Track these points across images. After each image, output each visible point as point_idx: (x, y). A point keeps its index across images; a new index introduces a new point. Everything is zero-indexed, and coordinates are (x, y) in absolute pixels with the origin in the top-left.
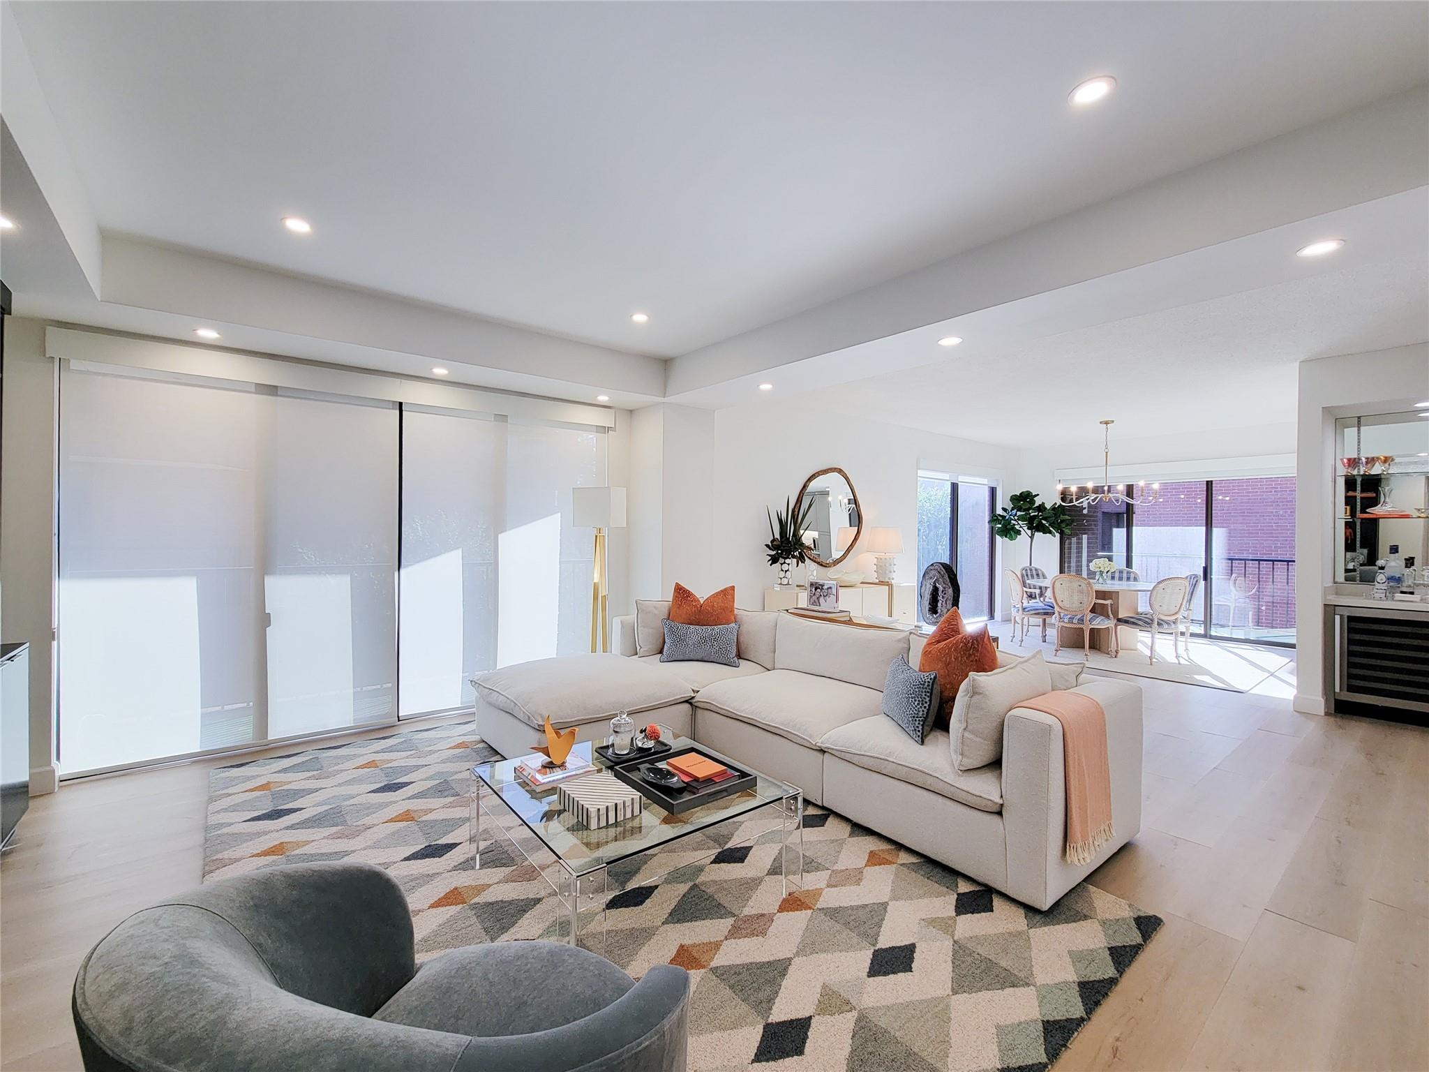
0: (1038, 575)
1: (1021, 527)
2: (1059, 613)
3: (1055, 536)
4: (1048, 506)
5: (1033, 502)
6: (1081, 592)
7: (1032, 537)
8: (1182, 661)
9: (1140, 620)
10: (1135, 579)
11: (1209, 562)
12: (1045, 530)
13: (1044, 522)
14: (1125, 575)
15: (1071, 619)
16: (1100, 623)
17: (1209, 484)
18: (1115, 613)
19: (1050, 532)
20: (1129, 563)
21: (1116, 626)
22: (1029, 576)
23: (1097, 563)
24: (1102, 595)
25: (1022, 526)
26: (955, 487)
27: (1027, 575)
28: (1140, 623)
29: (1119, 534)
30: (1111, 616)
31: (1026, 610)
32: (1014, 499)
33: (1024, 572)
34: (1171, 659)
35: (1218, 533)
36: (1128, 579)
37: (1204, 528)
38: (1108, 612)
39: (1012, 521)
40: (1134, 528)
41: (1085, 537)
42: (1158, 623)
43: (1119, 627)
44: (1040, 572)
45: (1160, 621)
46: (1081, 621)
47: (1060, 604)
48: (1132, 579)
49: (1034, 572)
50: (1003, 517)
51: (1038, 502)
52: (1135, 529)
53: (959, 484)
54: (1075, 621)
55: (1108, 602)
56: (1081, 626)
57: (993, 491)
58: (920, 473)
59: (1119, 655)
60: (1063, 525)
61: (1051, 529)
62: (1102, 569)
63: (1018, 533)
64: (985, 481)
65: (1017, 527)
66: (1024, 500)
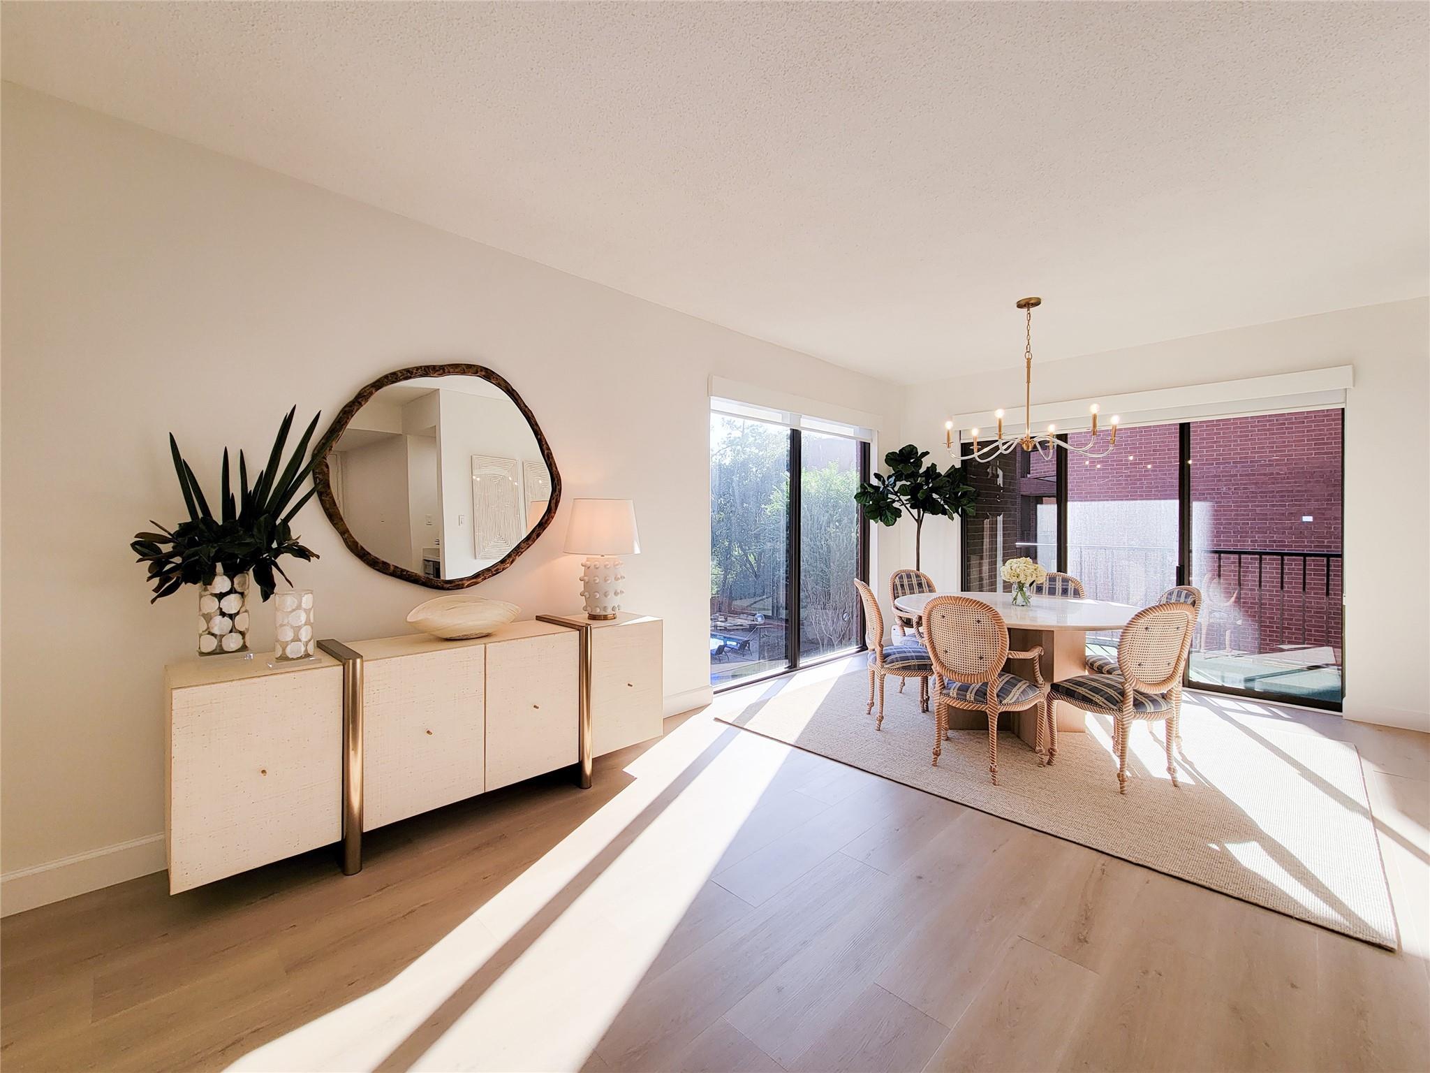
0: (920, 585)
1: (903, 504)
2: (940, 676)
3: (952, 519)
4: (942, 470)
5: (918, 464)
6: (982, 635)
7: (919, 521)
8: (1182, 777)
9: (1096, 690)
10: (1077, 593)
11: (1186, 561)
12: (935, 509)
13: (935, 496)
14: (1059, 585)
15: (964, 689)
16: (1021, 700)
17: (1184, 429)
18: (1048, 671)
19: (944, 512)
20: (1062, 565)
21: (1050, 699)
22: (906, 587)
23: (1014, 566)
24: (1022, 638)
25: (901, 502)
26: (795, 437)
27: (902, 586)
28: (1098, 698)
29: (1046, 513)
30: (1040, 679)
31: (890, 658)
32: (891, 459)
33: (897, 580)
34: (1159, 771)
35: (1200, 510)
36: (1065, 592)
37: (1177, 502)
38: (1034, 673)
39: (890, 496)
40: (1069, 503)
41: (1000, 519)
42: (1135, 700)
43: (1055, 703)
44: (924, 581)
45: (1140, 697)
46: (982, 694)
47: (941, 655)
48: (1071, 591)
49: (915, 581)
50: (877, 488)
51: (926, 463)
52: (1072, 507)
53: (802, 431)
54: (970, 696)
55: (1033, 654)
56: (982, 707)
57: (865, 449)
58: (716, 403)
59: (1055, 759)
60: (964, 501)
61: (946, 507)
62: (1022, 579)
63: (898, 513)
64: (849, 431)
65: (896, 505)
66: (905, 460)
